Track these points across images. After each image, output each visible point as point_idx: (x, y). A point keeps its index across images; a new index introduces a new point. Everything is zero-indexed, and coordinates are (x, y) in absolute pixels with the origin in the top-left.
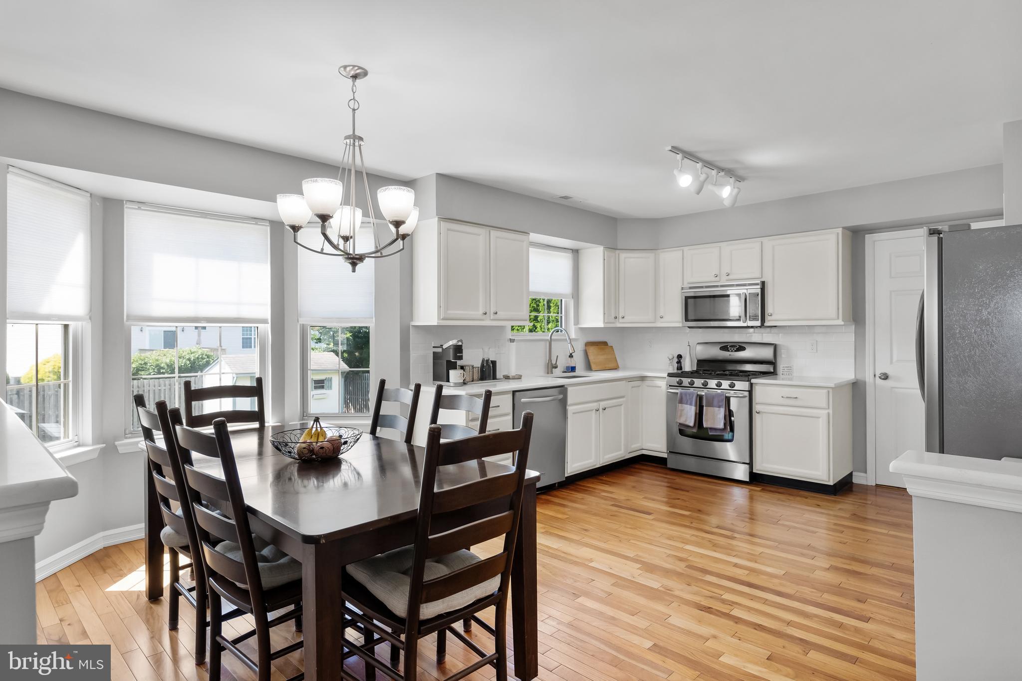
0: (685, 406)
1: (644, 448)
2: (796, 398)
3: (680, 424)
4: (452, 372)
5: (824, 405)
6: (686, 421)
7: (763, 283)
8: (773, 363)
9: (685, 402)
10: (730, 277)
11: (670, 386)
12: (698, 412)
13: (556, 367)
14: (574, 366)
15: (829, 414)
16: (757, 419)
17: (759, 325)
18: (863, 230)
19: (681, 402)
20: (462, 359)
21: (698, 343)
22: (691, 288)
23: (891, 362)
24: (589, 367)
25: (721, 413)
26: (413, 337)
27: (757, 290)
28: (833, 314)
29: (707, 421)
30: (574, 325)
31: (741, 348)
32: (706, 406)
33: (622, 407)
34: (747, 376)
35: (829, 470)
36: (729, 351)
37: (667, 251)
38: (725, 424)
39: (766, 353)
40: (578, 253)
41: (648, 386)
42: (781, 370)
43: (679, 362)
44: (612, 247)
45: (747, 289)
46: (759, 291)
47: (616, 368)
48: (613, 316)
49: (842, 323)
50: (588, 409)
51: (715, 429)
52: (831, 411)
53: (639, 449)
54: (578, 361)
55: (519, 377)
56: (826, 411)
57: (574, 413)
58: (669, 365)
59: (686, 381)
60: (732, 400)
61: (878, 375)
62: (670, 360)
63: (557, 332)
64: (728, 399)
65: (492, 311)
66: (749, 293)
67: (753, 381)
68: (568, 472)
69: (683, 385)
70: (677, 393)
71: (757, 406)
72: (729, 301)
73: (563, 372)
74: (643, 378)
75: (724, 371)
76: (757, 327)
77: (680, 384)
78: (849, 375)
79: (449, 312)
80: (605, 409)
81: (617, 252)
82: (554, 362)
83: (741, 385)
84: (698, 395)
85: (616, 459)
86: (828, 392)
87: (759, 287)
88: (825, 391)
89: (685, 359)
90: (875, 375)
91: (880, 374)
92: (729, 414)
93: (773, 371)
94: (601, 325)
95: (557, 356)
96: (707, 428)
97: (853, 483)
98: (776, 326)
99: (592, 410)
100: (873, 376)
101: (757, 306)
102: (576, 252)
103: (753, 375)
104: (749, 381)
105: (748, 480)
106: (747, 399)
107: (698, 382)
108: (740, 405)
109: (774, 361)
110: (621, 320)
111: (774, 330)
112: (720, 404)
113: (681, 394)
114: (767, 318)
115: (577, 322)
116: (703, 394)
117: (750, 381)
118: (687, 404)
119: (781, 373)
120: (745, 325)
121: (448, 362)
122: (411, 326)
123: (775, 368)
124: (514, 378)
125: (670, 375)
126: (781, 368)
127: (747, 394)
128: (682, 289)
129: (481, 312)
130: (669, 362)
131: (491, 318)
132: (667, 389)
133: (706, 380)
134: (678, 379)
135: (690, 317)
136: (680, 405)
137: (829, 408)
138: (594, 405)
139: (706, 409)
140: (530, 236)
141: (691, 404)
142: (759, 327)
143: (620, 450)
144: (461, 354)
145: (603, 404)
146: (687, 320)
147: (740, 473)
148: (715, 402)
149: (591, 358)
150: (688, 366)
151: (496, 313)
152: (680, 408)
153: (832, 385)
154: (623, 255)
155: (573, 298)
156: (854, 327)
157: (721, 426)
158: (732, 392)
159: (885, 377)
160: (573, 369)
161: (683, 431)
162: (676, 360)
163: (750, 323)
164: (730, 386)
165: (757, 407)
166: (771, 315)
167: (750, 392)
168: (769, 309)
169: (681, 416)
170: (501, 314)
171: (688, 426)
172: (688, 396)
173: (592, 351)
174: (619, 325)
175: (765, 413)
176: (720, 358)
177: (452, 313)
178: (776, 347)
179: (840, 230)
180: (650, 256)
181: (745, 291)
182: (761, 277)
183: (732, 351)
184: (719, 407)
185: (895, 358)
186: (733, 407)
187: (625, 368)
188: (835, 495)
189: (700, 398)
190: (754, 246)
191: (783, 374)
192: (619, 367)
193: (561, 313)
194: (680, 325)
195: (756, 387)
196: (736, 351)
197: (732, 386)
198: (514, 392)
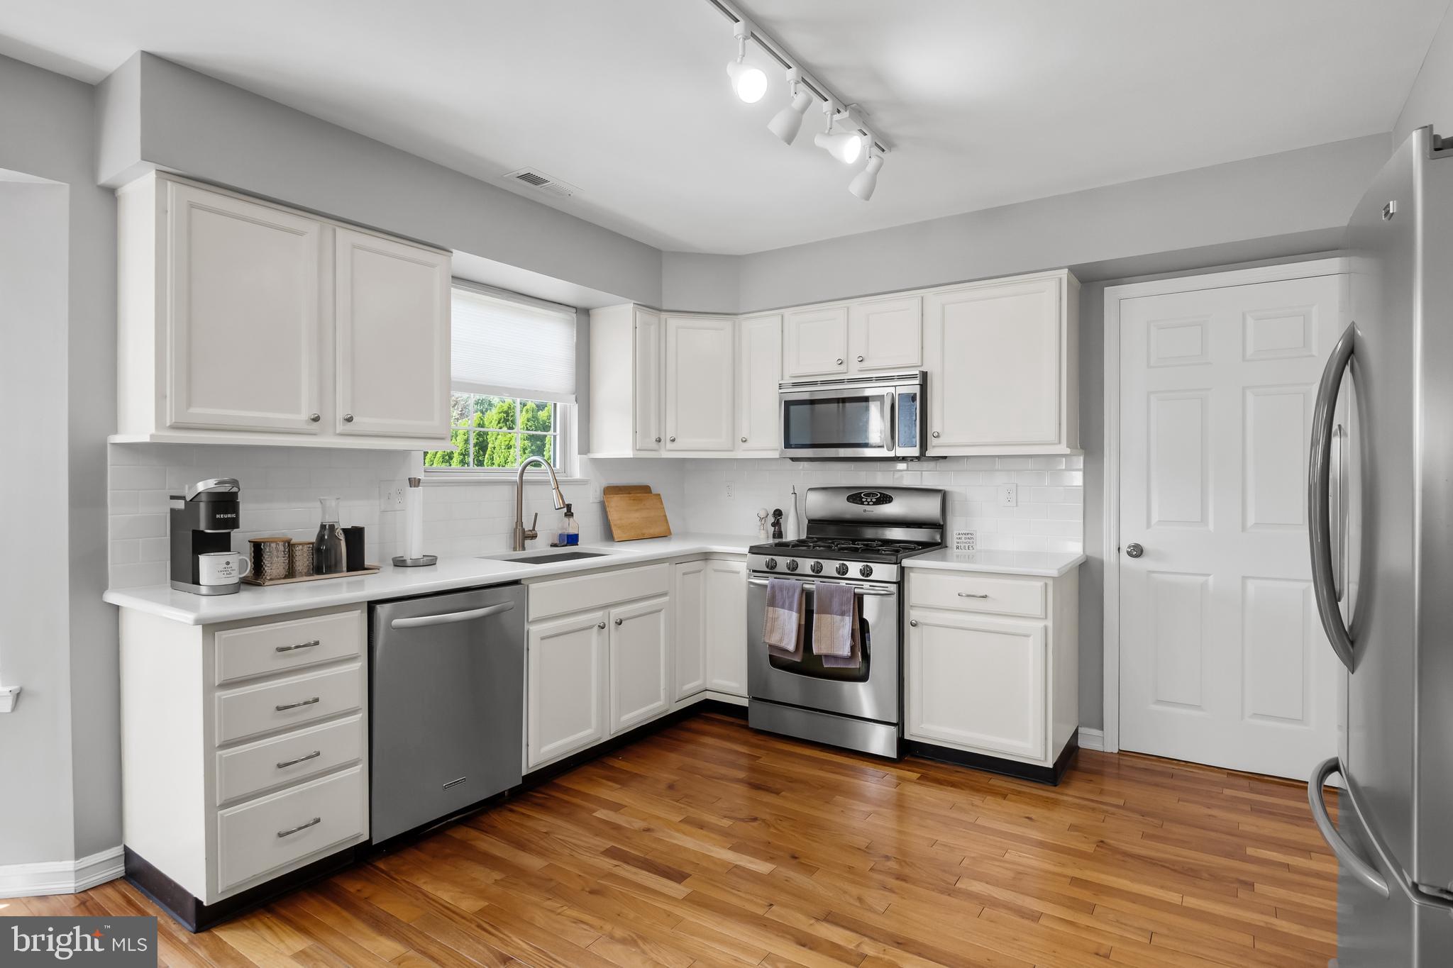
0: (781, 611)
1: (709, 687)
2: (985, 597)
3: (770, 646)
4: (205, 561)
5: (1038, 611)
6: (781, 640)
7: (924, 375)
8: (938, 526)
9: (781, 603)
10: (865, 365)
11: (754, 571)
12: (803, 622)
13: (534, 537)
14: (577, 533)
15: (1046, 628)
16: (912, 635)
17: (917, 454)
18: (1098, 280)
19: (772, 603)
20: (238, 527)
21: (810, 489)
22: (795, 385)
23: (1149, 525)
24: (609, 535)
25: (845, 626)
26: (116, 473)
27: (913, 387)
28: (1051, 434)
29: (819, 641)
30: (580, 453)
31: (885, 499)
32: (818, 613)
33: (662, 614)
34: (896, 551)
35: (1046, 739)
36: (862, 503)
37: (756, 317)
38: (853, 648)
39: (928, 508)
40: (589, 315)
41: (716, 571)
42: (955, 540)
43: (776, 524)
44: (653, 307)
45: (895, 386)
46: (917, 390)
47: (665, 535)
48: (654, 437)
49: (1068, 451)
50: (579, 626)
51: (836, 658)
52: (1050, 623)
53: (698, 690)
54: (586, 523)
55: (430, 562)
56: (1041, 624)
57: (543, 639)
58: (760, 530)
59: (782, 562)
60: (868, 601)
61: (1124, 549)
62: (761, 519)
63: (535, 466)
64: (859, 599)
65: (341, 414)
66: (899, 394)
67: (906, 562)
68: (530, 765)
69: (777, 570)
70: (766, 586)
71: (911, 611)
72: (867, 409)
73: (551, 546)
74: (706, 556)
75: (854, 541)
76: (912, 459)
77: (771, 569)
78: (1074, 549)
79: (192, 410)
80: (620, 623)
81: (664, 315)
82: (527, 526)
83: (883, 571)
84: (803, 590)
85: (646, 720)
86: (1046, 584)
87: (917, 382)
88: (1039, 584)
89: (787, 517)
90: (1119, 548)
91: (1129, 547)
92: (862, 628)
93: (940, 541)
94: (628, 453)
95: (536, 515)
96: (819, 657)
97: (1079, 748)
98: (945, 458)
99: (591, 627)
100: (1114, 550)
101: (914, 418)
102: (584, 314)
103: (905, 548)
104: (898, 562)
105: (896, 757)
106: (894, 599)
107: (806, 565)
108: (881, 611)
109: (942, 523)
110: (670, 445)
111: (941, 464)
112: (844, 608)
113: (773, 587)
114: (932, 441)
115: (585, 448)
116: (813, 587)
117: (900, 563)
118: (783, 607)
119: (955, 545)
120: (891, 454)
121: (197, 534)
122: (108, 445)
123: (943, 536)
124: (416, 564)
125: (755, 550)
126: (955, 536)
127: (893, 588)
128: (780, 386)
129: (305, 415)
130: (759, 523)
131: (337, 432)
132: (749, 578)
133: (819, 561)
134: (768, 558)
135: (793, 442)
136: (771, 609)
137: (1046, 618)
138: (597, 616)
139: (819, 619)
140: (452, 258)
141: (790, 609)
142: (916, 457)
143: (658, 699)
144: (234, 516)
145: (616, 613)
146: (788, 445)
147: (880, 741)
148: (836, 604)
149: (614, 516)
150: (792, 533)
151: (350, 420)
152: (770, 615)
153: (1054, 573)
154: (674, 322)
155: (576, 401)
156: (1082, 458)
157: (846, 651)
158: (866, 585)
159: (1137, 551)
160: (572, 539)
161: (778, 661)
162: (771, 519)
163: (901, 452)
164: (862, 572)
165: (912, 615)
166: (938, 436)
167: (900, 584)
168: (935, 425)
169: (772, 631)
170: (362, 423)
171: (785, 651)
172: (785, 592)
173: (615, 502)
174: (665, 454)
175: (926, 624)
176: (848, 516)
177: (200, 412)
178: (944, 496)
179: (1064, 273)
180: (725, 325)
181: (892, 390)
182: (919, 364)
183: (868, 504)
184: (843, 614)
185: (1155, 518)
186: (869, 613)
187: (685, 535)
188: (1056, 786)
189: (808, 596)
190: (907, 304)
191: (957, 548)
192: (670, 533)
193: (555, 431)
194: (776, 455)
195: (912, 575)
196: (875, 504)
197: (867, 572)
198: (372, 606)
